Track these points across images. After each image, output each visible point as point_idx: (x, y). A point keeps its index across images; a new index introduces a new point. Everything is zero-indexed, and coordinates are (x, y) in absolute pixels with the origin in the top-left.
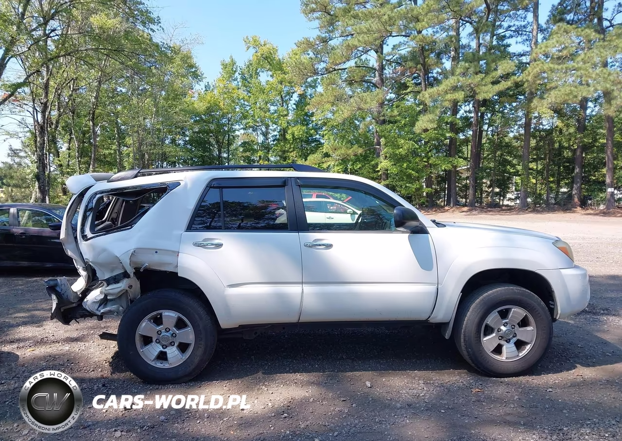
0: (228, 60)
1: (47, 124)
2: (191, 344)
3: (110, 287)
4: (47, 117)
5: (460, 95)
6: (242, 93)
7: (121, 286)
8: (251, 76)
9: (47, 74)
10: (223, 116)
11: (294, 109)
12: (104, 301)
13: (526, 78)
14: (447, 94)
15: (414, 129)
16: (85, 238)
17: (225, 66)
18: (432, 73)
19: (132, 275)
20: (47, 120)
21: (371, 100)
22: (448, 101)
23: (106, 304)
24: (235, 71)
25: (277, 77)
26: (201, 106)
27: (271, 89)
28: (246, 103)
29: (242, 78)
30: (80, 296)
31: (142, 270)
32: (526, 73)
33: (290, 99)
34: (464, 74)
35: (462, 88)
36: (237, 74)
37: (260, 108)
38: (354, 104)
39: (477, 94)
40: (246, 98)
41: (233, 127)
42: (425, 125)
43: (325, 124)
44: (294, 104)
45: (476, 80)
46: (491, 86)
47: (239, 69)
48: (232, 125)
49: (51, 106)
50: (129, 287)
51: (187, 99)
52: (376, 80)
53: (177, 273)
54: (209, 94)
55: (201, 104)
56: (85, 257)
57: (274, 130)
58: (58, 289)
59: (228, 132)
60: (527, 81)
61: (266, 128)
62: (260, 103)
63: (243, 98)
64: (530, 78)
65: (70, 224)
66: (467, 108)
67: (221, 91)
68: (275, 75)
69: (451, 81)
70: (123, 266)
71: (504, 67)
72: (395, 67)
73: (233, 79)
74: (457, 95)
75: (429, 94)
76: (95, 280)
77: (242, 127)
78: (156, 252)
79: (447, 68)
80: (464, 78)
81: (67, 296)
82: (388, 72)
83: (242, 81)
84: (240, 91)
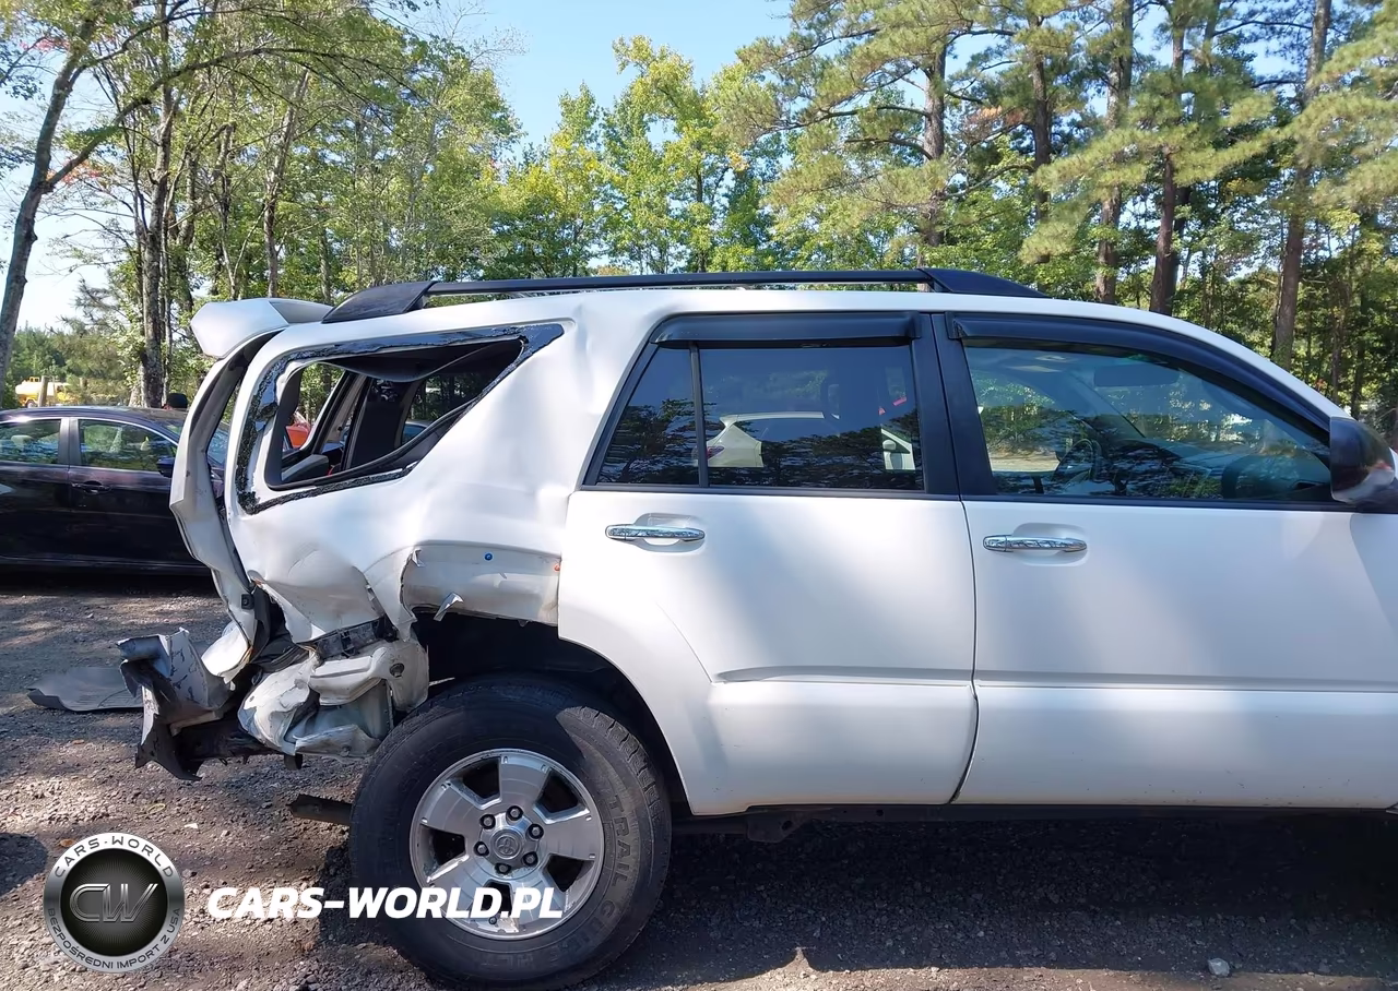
0: (576, 95)
1: (166, 230)
2: (590, 863)
3: (332, 666)
4: (167, 215)
5: (1135, 174)
6: (609, 170)
7: (364, 666)
8: (629, 131)
9: (167, 112)
10: (563, 223)
11: (726, 208)
12: (310, 711)
13: (1302, 132)
14: (1104, 170)
15: (1020, 253)
16: (248, 502)
17: (568, 107)
18: (1059, 124)
19: (406, 633)
20: (166, 221)
21: (917, 185)
22: (1107, 187)
23: (312, 720)
24: (594, 119)
25: (690, 132)
26: (511, 197)
27: (676, 160)
28: (616, 193)
29: (608, 135)
30: (233, 687)
31: (439, 617)
32: (1300, 121)
33: (717, 184)
34: (1147, 123)
35: (1138, 156)
36: (595, 127)
37: (648, 204)
38: (876, 195)
39: (1177, 171)
40: (616, 179)
41: (586, 248)
42: (1047, 244)
43: (801, 242)
44: (726, 195)
45: (1177, 137)
46: (1211, 151)
47: (601, 114)
48: (584, 243)
49: (175, 189)
50: (392, 672)
51: (485, 181)
52: (924, 139)
53: (555, 629)
54: (534, 172)
55: (515, 194)
56: (248, 567)
57: (679, 256)
58: (161, 667)
59: (574, 259)
60: (1303, 139)
61: (661, 252)
62: (649, 193)
63: (611, 180)
64: (1309, 133)
65: (201, 457)
66: (1141, 208)
67: (561, 164)
68: (685, 129)
69: (1115, 140)
70: (375, 601)
71: (1246, 108)
72: (967, 111)
73: (588, 136)
74: (1129, 174)
75: (1059, 171)
76: (280, 636)
77: (606, 248)
78: (488, 558)
79: (1096, 111)
80: (1147, 133)
81: (190, 690)
82: (952, 119)
83: (608, 141)
84: (604, 166)
